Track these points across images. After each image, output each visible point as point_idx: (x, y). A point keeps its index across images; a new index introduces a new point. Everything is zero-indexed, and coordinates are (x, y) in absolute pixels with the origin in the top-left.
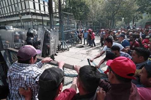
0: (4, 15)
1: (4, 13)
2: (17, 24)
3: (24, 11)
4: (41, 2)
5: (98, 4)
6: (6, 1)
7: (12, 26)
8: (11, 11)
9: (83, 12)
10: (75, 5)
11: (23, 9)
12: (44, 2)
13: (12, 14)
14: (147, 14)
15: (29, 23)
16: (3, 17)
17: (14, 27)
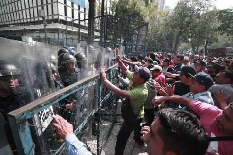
0: (22, 21)
1: (21, 18)
2: (38, 35)
3: (50, 18)
4: (76, 7)
5: (158, 16)
6: (26, 1)
7: (32, 37)
8: (32, 16)
9: (135, 25)
10: (126, 14)
11: (49, 14)
12: (79, 6)
13: (33, 20)
14: (228, 35)
15: (56, 35)
16: (19, 23)
17: (34, 39)
